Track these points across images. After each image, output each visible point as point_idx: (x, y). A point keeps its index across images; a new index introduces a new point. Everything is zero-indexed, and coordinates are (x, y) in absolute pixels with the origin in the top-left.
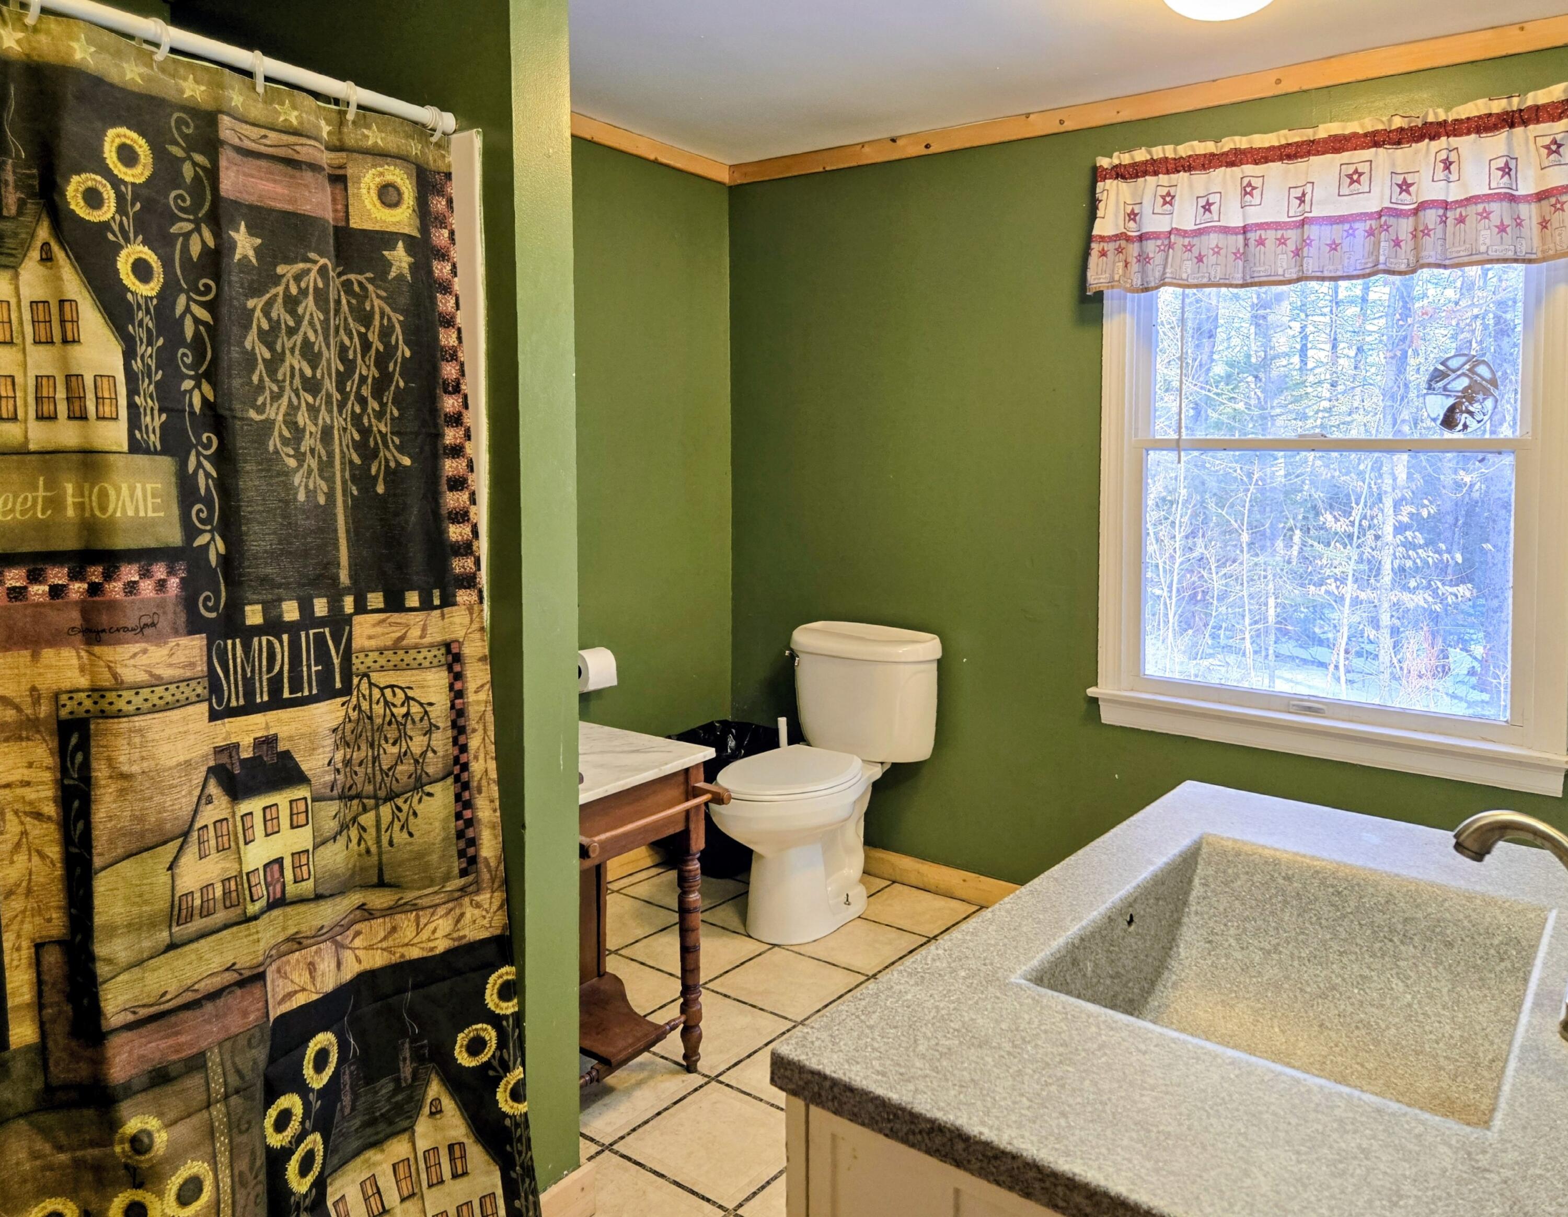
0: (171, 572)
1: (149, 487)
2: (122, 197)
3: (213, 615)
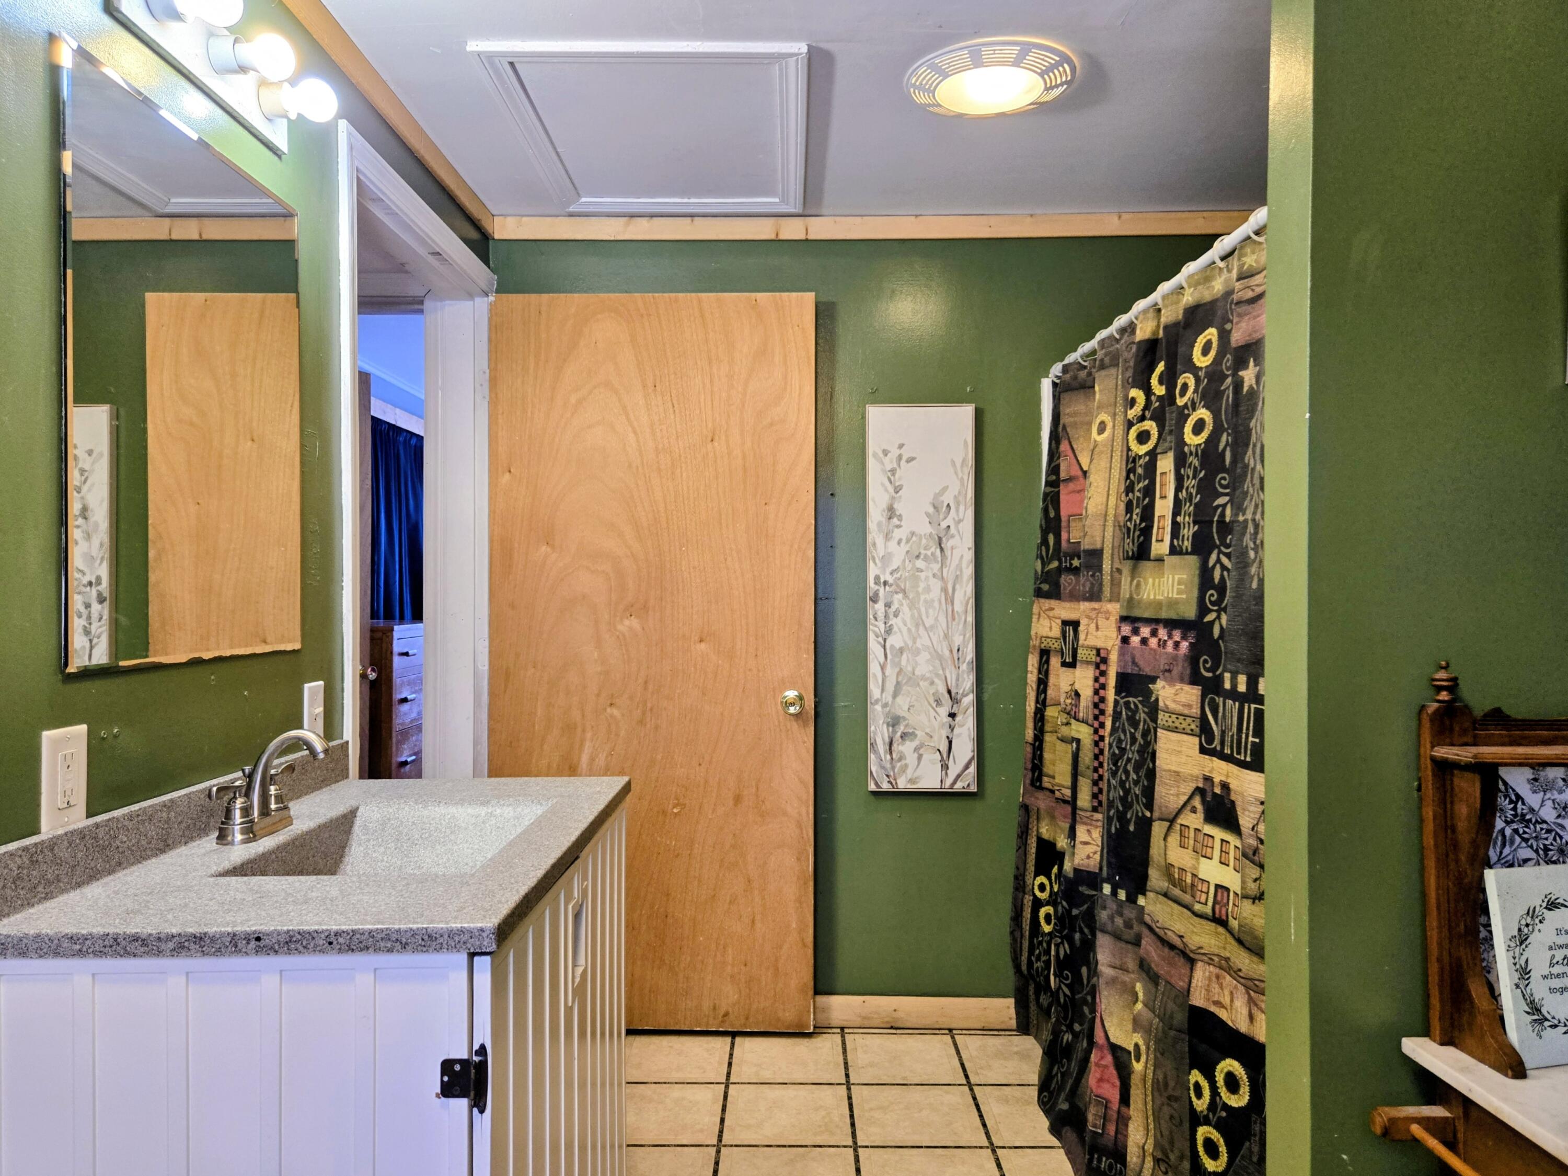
0: (1184, 638)
1: (1177, 577)
2: (1198, 381)
3: (1210, 675)
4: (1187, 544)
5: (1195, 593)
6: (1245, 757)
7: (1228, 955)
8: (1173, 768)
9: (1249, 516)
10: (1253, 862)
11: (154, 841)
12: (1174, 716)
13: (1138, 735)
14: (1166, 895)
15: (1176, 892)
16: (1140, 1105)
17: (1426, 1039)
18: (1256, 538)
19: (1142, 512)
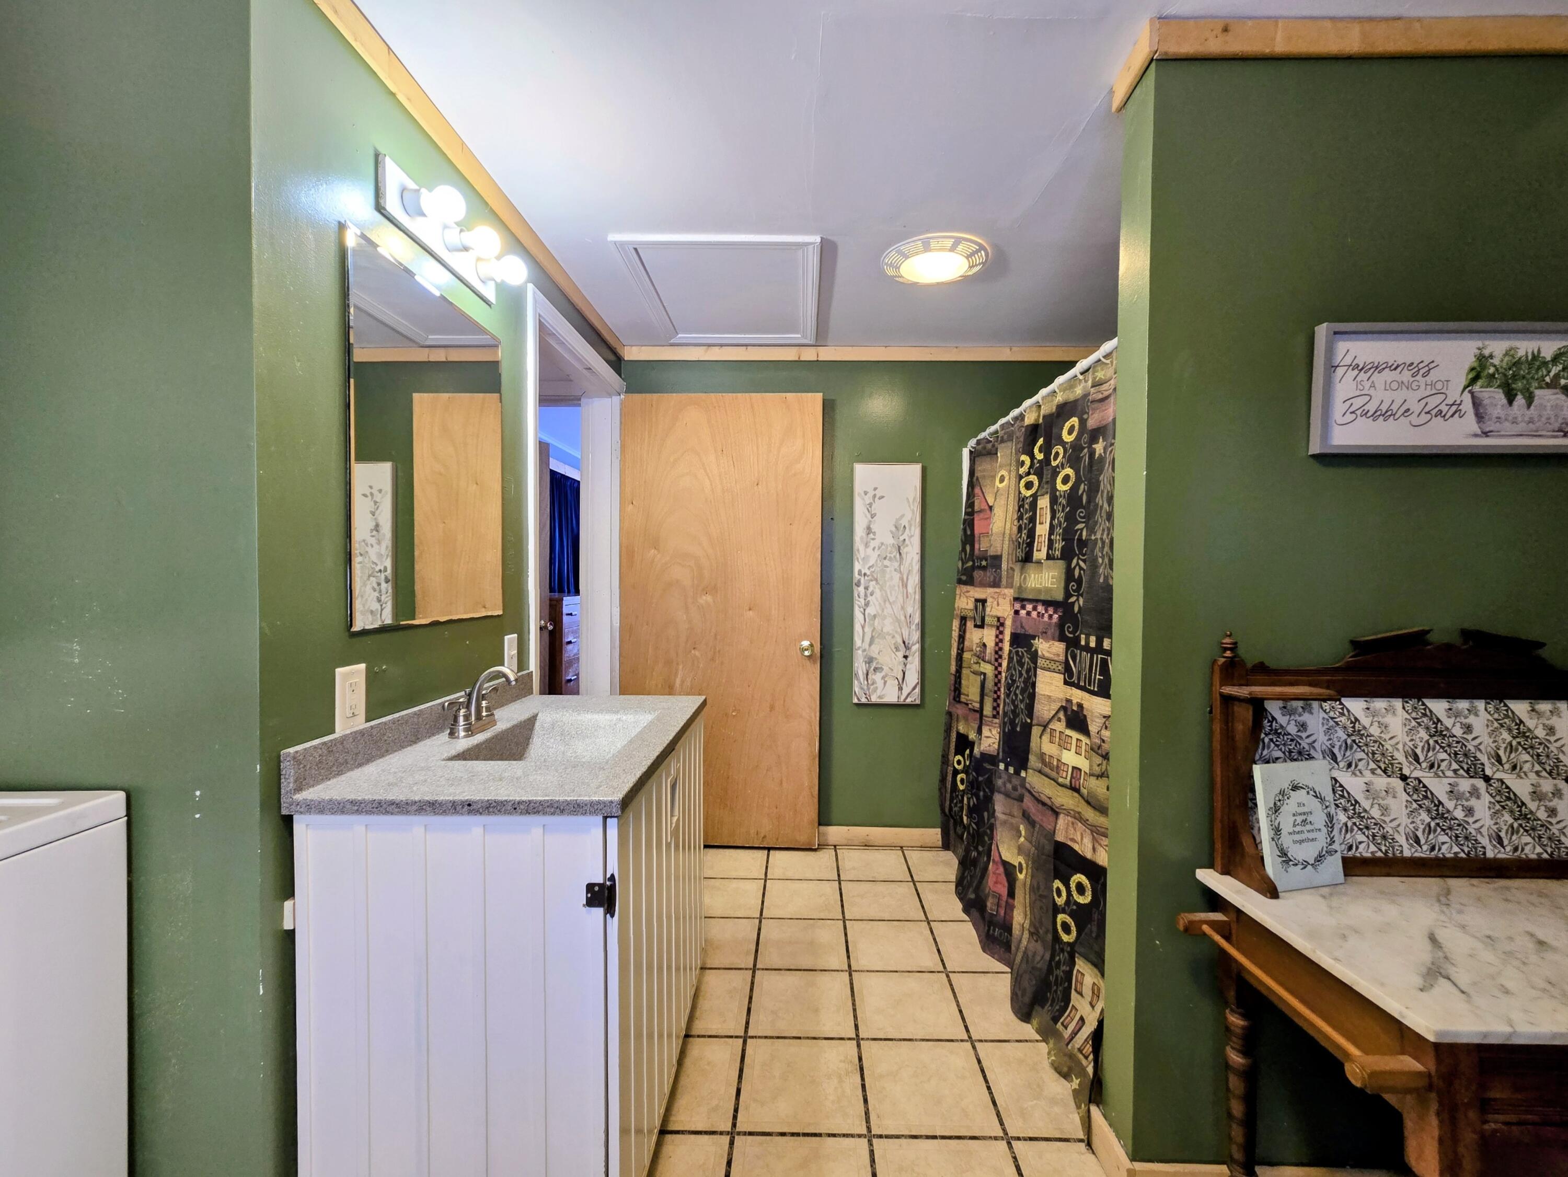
0: (1055, 612)
1: (1051, 574)
2: (1065, 451)
3: (1071, 636)
4: (1058, 553)
5: (1062, 584)
6: (1094, 687)
7: (1080, 810)
8: (1047, 693)
9: (1098, 536)
10: (1097, 753)
11: (409, 737)
12: (1048, 661)
13: (1024, 672)
14: (1040, 772)
15: (1047, 770)
16: (1021, 899)
17: (1212, 870)
18: (1103, 550)
19: (1028, 532)
